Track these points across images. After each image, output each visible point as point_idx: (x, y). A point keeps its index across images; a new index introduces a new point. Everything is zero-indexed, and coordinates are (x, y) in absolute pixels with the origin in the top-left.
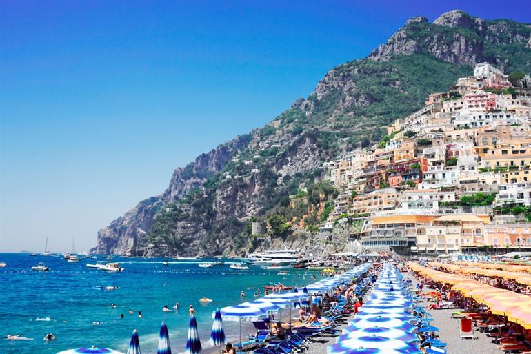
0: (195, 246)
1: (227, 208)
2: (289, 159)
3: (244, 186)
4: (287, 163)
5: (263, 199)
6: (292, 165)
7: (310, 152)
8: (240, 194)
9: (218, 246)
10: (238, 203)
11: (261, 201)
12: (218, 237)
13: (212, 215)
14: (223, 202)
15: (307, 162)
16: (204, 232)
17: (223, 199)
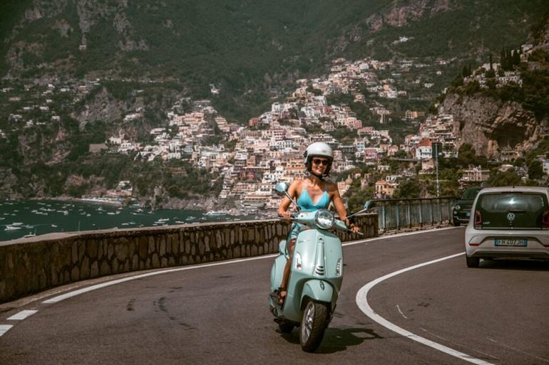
0: (6, 189)
1: (33, 154)
2: (87, 107)
3: (47, 133)
4: (85, 109)
5: (70, 145)
6: (90, 112)
7: (107, 101)
8: (43, 140)
9: (32, 189)
10: (43, 148)
11: (67, 147)
12: (30, 181)
13: (19, 159)
14: (29, 148)
15: (105, 110)
16: (13, 176)
17: (29, 145)
